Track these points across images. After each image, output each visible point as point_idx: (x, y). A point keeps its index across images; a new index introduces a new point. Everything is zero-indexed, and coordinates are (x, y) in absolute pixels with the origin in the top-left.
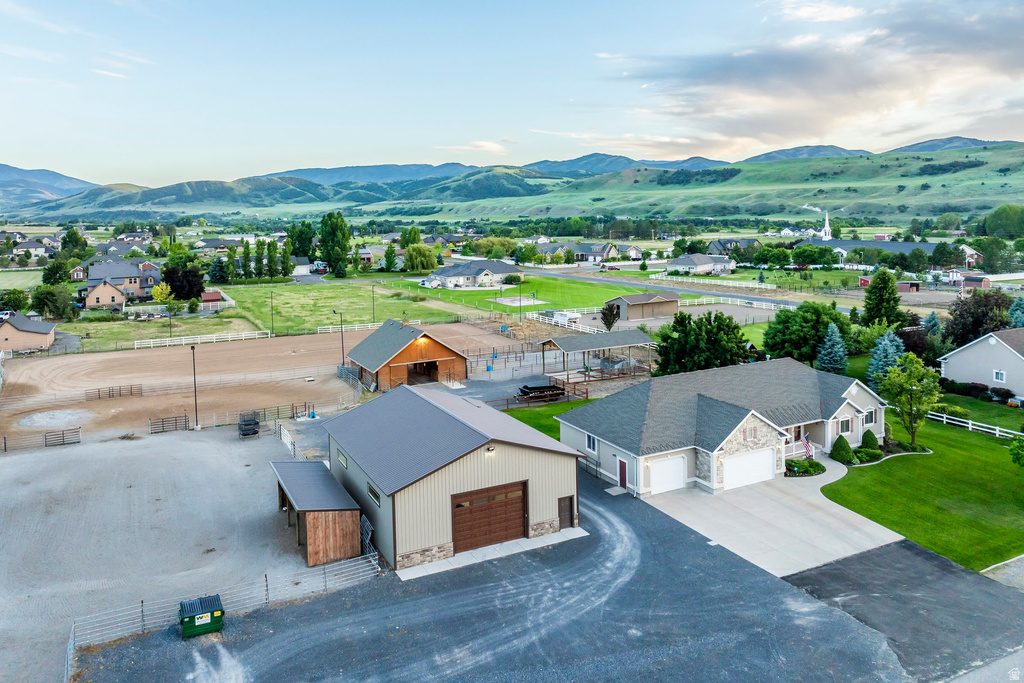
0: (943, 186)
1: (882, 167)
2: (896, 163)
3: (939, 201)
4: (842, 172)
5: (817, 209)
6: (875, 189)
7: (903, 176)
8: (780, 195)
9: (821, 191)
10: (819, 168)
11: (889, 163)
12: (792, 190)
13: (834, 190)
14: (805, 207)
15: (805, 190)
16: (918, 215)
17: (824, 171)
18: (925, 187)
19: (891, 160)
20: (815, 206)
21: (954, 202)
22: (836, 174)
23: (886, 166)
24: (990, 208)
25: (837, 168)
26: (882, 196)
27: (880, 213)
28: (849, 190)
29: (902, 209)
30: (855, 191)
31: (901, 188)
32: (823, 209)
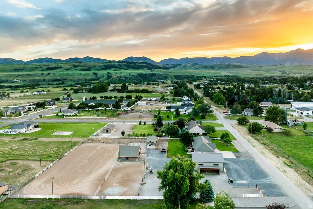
0: (54, 73)
1: (36, 67)
2: (39, 66)
3: (54, 78)
4: (24, 69)
5: (19, 81)
6: (35, 75)
7: (42, 70)
8: (5, 76)
9: (19, 75)
10: (16, 67)
11: (38, 66)
12: (9, 75)
13: (23, 75)
14: (15, 80)
15: (14, 75)
16: (49, 82)
17: (18, 68)
18: (49, 74)
19: (38, 65)
20: (18, 80)
21: (57, 78)
22: (22, 69)
23: (37, 67)
24: (66, 80)
25: (22, 67)
26: (38, 76)
27: (38, 82)
28: (27, 75)
29: (44, 80)
30: (29, 75)
31: (42, 74)
32: (21, 81)
